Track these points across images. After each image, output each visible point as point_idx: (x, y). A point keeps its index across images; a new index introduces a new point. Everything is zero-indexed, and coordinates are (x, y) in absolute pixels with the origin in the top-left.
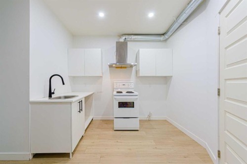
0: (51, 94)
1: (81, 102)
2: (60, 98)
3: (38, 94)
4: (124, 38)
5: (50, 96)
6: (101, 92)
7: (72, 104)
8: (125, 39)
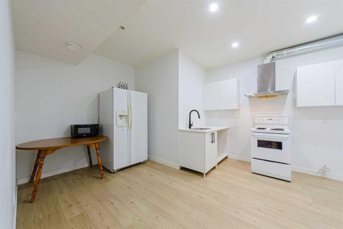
0: (190, 126)
1: (213, 134)
2: (196, 129)
3: (183, 125)
4: (271, 57)
5: (190, 127)
6: (237, 128)
7: (206, 134)
8: (273, 57)
